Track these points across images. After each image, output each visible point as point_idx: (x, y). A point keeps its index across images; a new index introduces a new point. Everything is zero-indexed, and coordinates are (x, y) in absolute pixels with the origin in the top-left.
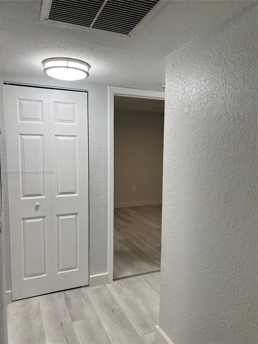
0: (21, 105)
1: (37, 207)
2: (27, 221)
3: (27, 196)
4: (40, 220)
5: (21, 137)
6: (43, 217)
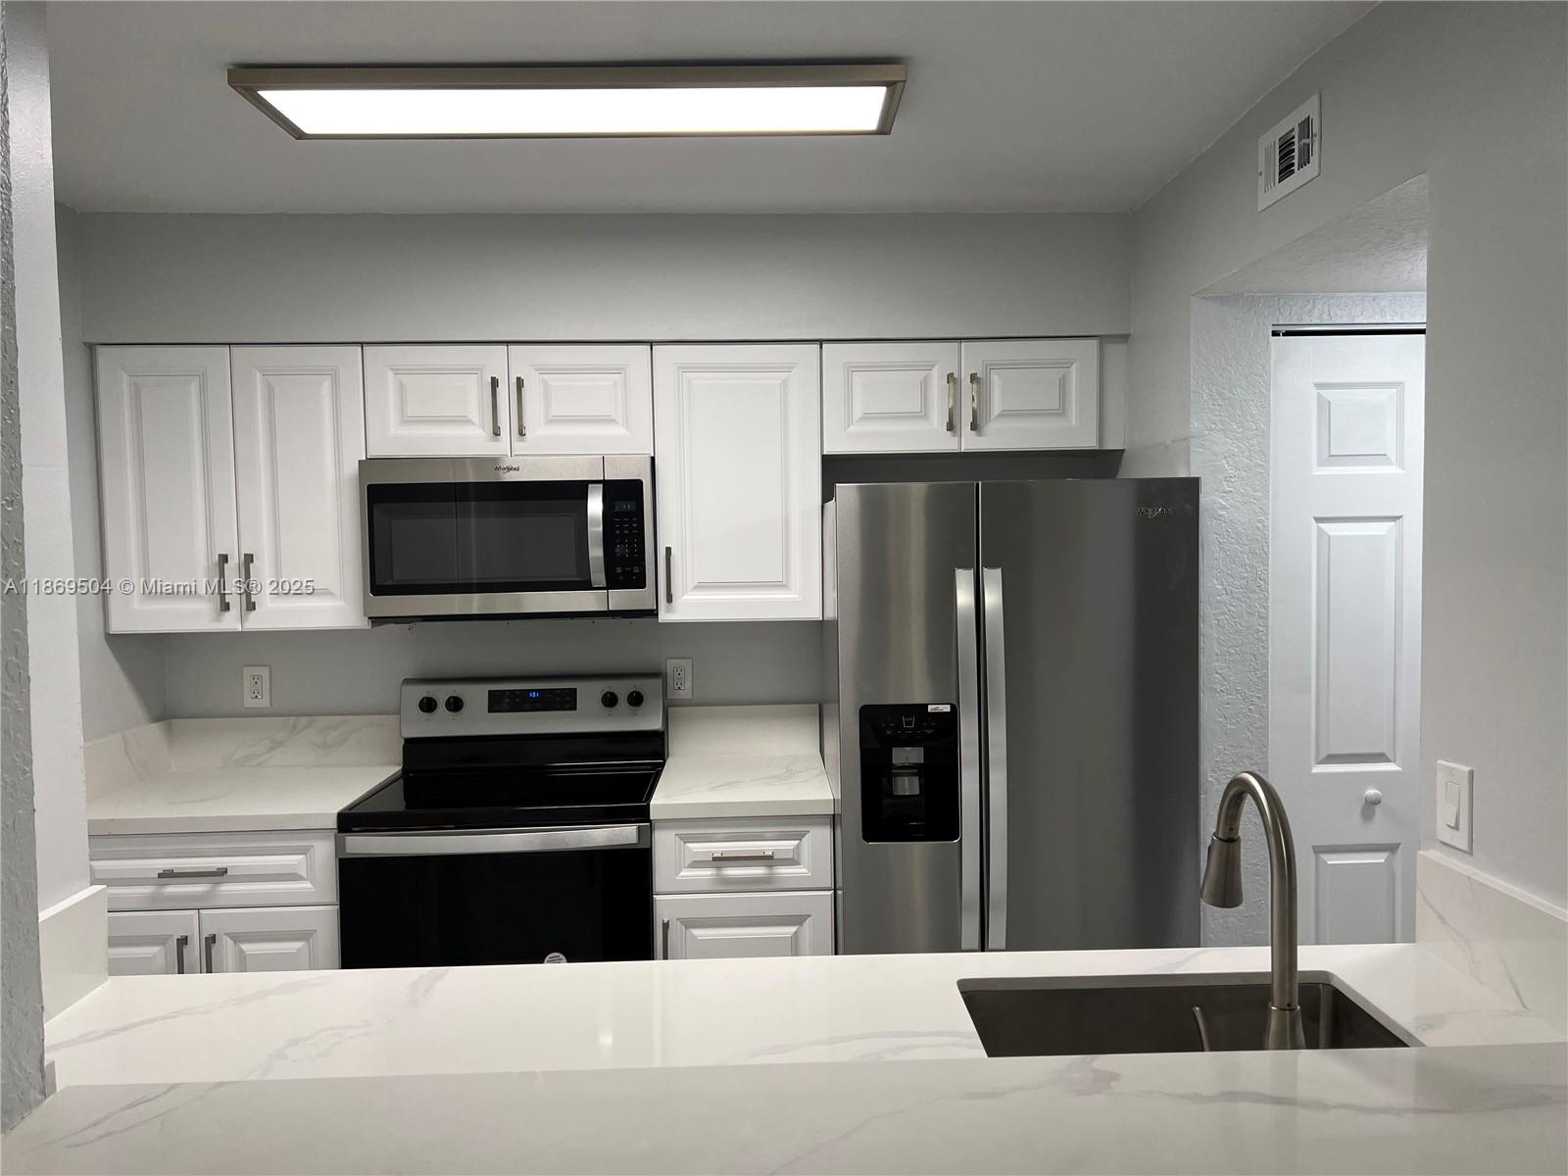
0: (1324, 407)
1: (1371, 804)
2: (1334, 860)
3: (1332, 759)
4: (1380, 858)
5: (1320, 531)
6: (1392, 848)
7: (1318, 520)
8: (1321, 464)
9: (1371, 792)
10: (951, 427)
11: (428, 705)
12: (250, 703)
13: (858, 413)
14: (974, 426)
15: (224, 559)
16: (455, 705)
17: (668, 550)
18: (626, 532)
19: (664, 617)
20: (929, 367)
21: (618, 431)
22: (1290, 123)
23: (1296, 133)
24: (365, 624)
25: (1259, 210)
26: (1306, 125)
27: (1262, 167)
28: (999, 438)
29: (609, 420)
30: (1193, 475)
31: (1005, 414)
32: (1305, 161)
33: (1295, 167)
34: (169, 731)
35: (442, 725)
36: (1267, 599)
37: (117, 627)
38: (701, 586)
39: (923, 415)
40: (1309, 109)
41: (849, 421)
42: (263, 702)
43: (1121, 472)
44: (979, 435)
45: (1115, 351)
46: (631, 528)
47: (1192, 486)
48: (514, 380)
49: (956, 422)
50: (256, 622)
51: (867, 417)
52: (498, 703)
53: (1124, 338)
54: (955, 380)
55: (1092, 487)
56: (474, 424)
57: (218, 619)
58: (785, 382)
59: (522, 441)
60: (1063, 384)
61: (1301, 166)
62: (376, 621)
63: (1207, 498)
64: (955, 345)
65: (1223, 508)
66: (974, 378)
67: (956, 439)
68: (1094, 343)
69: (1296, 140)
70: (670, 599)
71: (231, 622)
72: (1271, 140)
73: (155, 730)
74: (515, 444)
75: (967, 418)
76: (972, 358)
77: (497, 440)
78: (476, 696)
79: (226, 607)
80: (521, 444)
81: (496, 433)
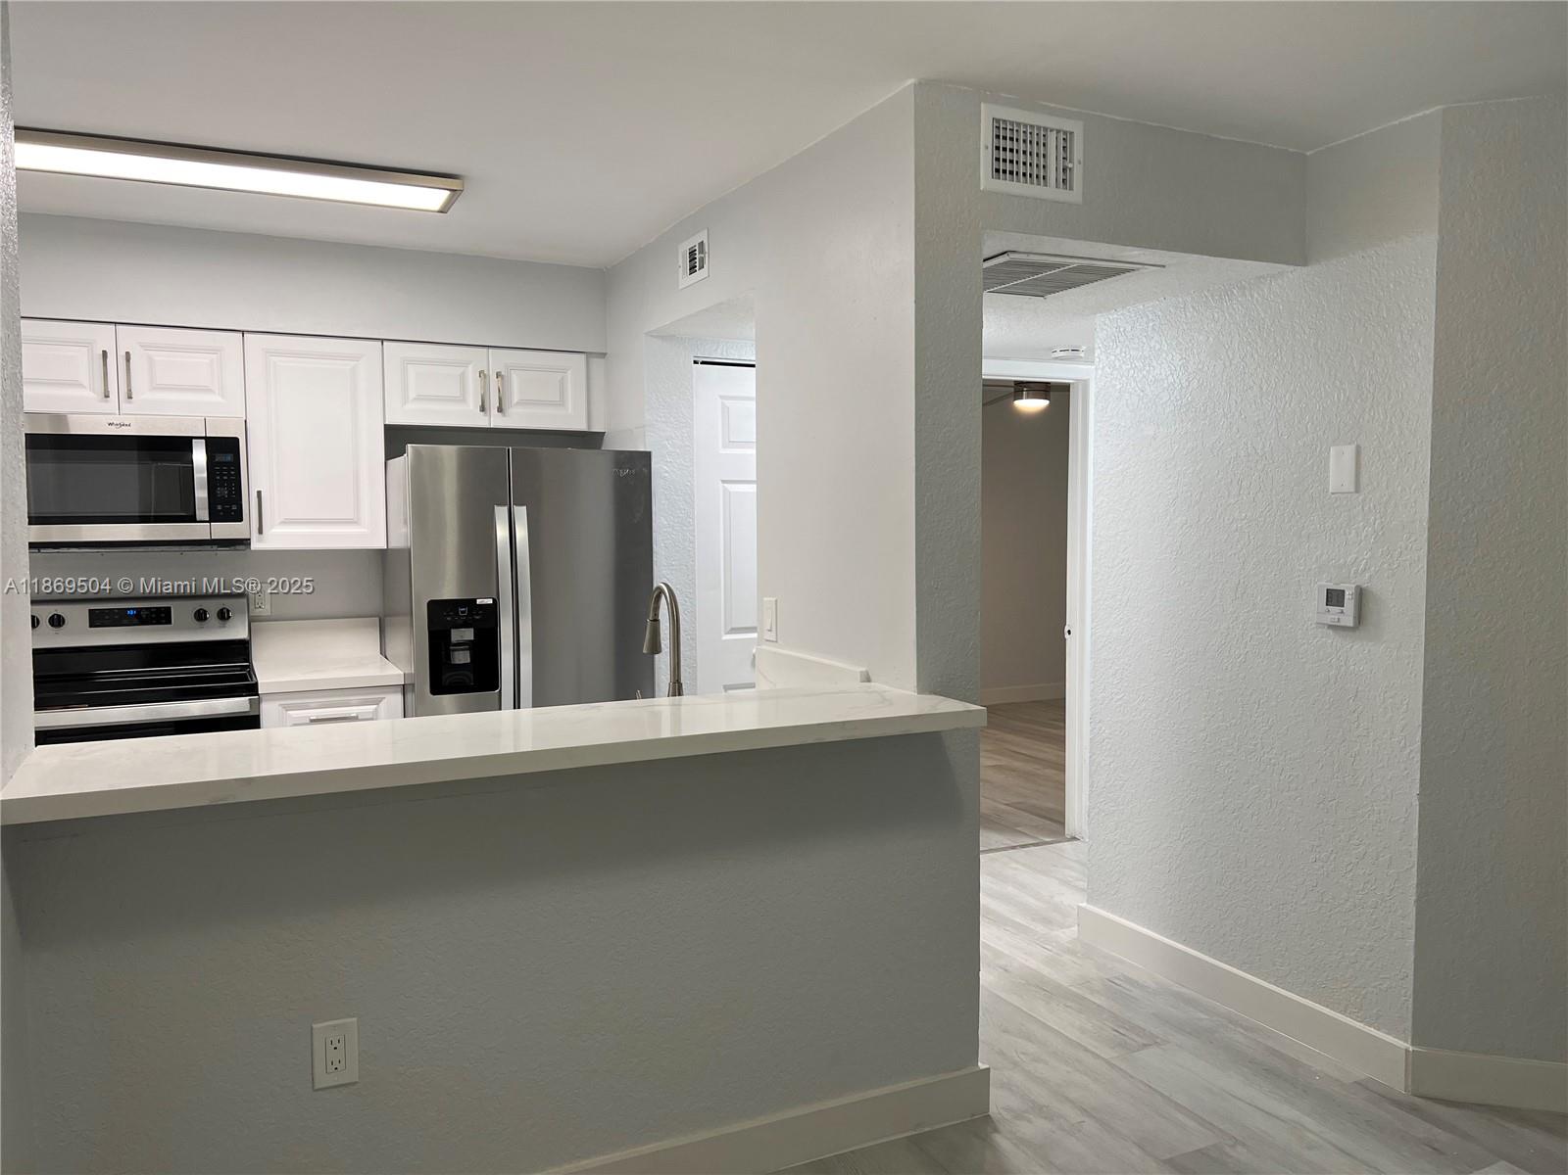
0: (725, 410)
3: (734, 630)
5: (725, 489)
7: (724, 482)
8: (724, 447)
10: (483, 409)
13: (412, 395)
14: (500, 410)
16: (57, 621)
17: (259, 493)
18: (225, 478)
19: (255, 546)
20: (466, 364)
21: (215, 398)
22: (694, 242)
23: (697, 248)
25: (681, 287)
26: (701, 244)
27: (680, 263)
28: (516, 419)
30: (648, 450)
31: (520, 403)
32: (702, 267)
33: (697, 268)
36: (694, 530)
38: (286, 522)
39: (463, 399)
40: (702, 237)
41: (405, 400)
43: (604, 445)
44: (504, 415)
45: (596, 362)
46: (229, 475)
47: (647, 455)
48: (122, 353)
49: (487, 406)
51: (419, 398)
52: (97, 620)
53: (603, 355)
54: (485, 375)
55: (585, 455)
56: (84, 387)
58: (354, 368)
59: (130, 403)
60: (562, 383)
61: (700, 269)
63: (657, 465)
64: (485, 350)
65: (667, 472)
66: (498, 375)
67: (487, 418)
68: (583, 356)
69: (697, 252)
70: (260, 531)
72: (684, 248)
74: (122, 405)
75: (495, 404)
76: (497, 361)
77: (107, 401)
78: (78, 615)
80: (128, 405)
81: (106, 395)
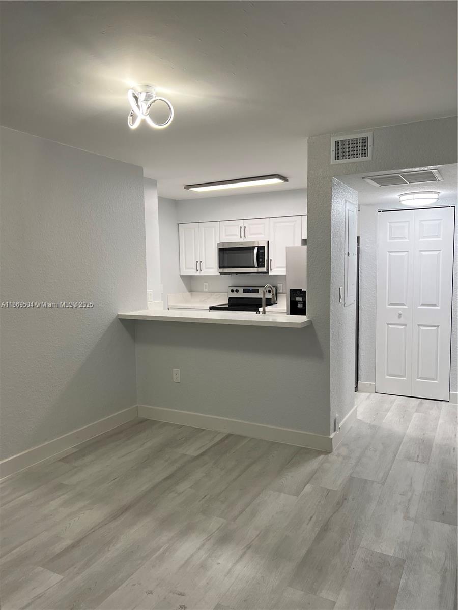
0: (391, 227)
1: (400, 315)
2: (391, 326)
3: (392, 304)
4: (403, 327)
5: (390, 254)
6: (405, 325)
7: (389, 252)
8: (390, 239)
9: (400, 312)
11: (232, 291)
12: (204, 290)
15: (197, 262)
16: (237, 291)
17: (271, 260)
18: (262, 256)
19: (270, 274)
21: (262, 236)
24: (219, 274)
29: (261, 234)
34: (192, 294)
35: (235, 295)
37: (181, 274)
42: (207, 290)
48: (244, 227)
50: (202, 274)
52: (245, 291)
56: (237, 236)
57: (196, 273)
58: (295, 224)
62: (221, 273)
70: (271, 270)
71: (198, 274)
73: (189, 293)
74: (244, 240)
77: (241, 239)
78: (241, 290)
79: (197, 271)
81: (241, 237)
